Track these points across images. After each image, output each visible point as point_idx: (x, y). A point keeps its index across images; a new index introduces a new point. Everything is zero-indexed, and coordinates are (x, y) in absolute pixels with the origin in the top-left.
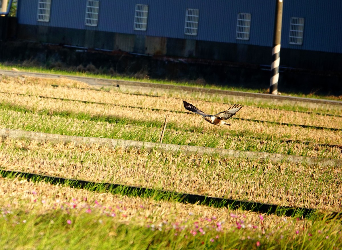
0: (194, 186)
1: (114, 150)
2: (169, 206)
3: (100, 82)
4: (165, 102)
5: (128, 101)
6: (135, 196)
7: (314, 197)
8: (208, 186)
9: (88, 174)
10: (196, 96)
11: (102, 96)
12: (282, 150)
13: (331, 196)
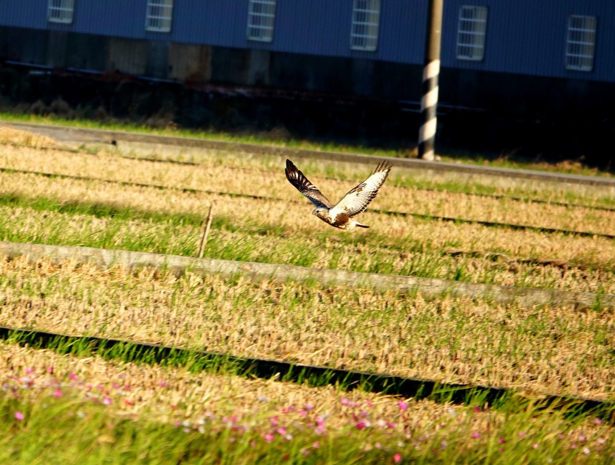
0: (267, 343)
1: (107, 271)
2: (218, 383)
3: (79, 136)
4: (208, 175)
5: (135, 174)
6: (150, 363)
7: (509, 365)
8: (296, 344)
9: (54, 320)
10: (271, 164)
11: (82, 163)
12: (444, 270)
13: (543, 363)
